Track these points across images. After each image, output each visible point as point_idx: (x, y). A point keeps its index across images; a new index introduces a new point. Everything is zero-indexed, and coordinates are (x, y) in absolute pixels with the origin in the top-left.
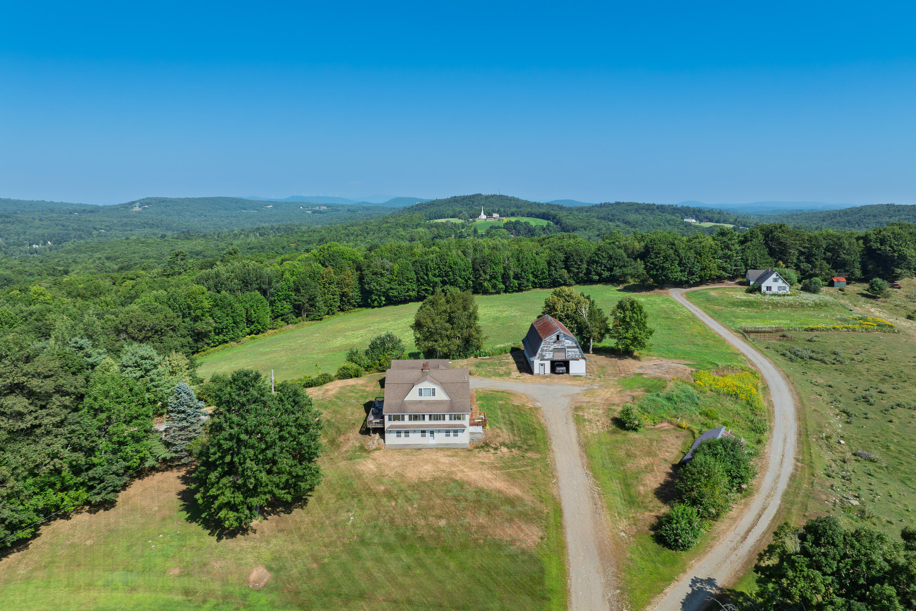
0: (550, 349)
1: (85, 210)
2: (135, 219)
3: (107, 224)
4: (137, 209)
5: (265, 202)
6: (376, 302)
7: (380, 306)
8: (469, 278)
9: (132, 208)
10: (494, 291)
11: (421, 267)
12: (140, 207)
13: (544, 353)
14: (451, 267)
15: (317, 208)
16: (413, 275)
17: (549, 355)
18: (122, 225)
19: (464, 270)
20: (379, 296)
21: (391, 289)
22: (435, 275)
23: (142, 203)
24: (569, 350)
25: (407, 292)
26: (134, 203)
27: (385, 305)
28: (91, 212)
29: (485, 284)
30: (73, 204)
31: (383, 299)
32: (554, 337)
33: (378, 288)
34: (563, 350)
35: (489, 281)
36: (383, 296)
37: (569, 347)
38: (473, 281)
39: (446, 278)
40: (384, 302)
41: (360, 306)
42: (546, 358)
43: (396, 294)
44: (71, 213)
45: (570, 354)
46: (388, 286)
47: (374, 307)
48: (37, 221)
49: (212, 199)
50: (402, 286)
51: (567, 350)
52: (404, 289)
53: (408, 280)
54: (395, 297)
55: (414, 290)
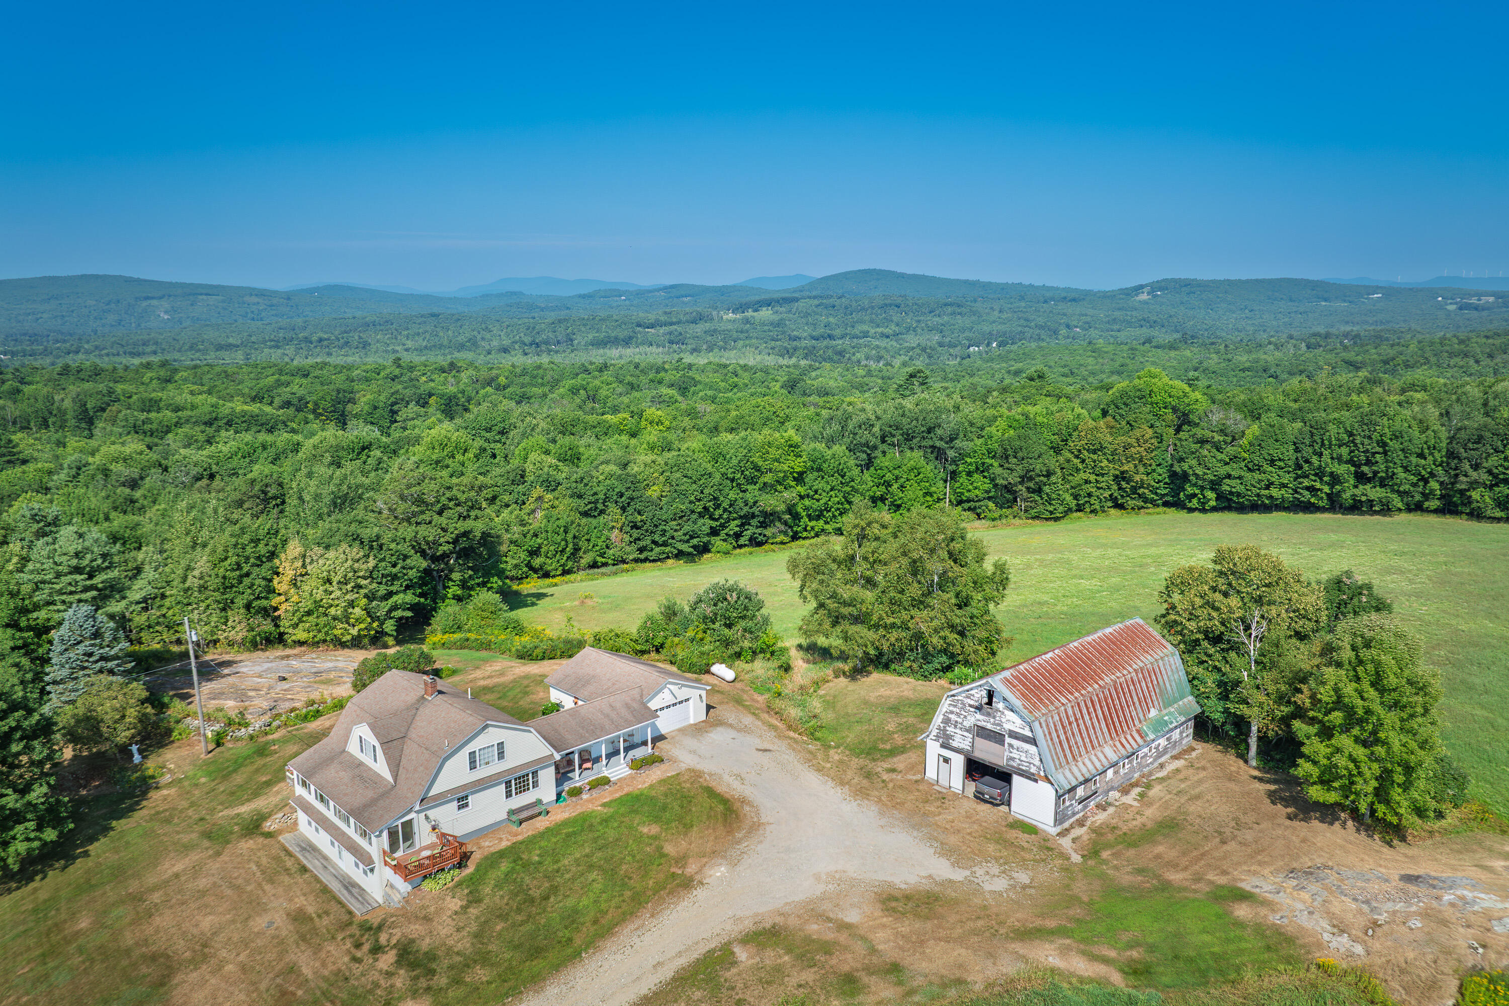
0: (967, 724)
1: (1065, 298)
2: (1134, 313)
3: (1089, 319)
4: (1144, 297)
5: (1366, 287)
6: (1195, 501)
7: (1203, 511)
8: (1432, 475)
9: (1137, 295)
10: (1499, 514)
11: (1312, 434)
12: (1148, 294)
13: (950, 729)
14: (1384, 444)
15: (1474, 300)
16: (1290, 453)
17: (962, 740)
18: (1108, 322)
19: (1421, 456)
20: (1202, 488)
21: (1229, 476)
22: (1340, 459)
23: (1154, 287)
24: (1015, 743)
25: (1267, 487)
26: (1142, 287)
27: (1214, 509)
28: (1074, 300)
29: (1475, 495)
30: (1057, 289)
31: (1211, 495)
32: (980, 695)
33: (1199, 471)
34: (997, 737)
35: (1491, 487)
36: (1212, 489)
37: (1014, 735)
38: (1441, 483)
39: (1365, 469)
40: (1213, 503)
41: (1166, 504)
42: (954, 744)
43: (1240, 489)
44: (1045, 302)
45: (1015, 754)
46: (1223, 470)
47: (1191, 510)
48: (996, 313)
49: (1270, 281)
50: (1257, 476)
51: (1008, 740)
52: (1260, 481)
53: (1272, 462)
54: (1239, 495)
55: (1283, 486)
